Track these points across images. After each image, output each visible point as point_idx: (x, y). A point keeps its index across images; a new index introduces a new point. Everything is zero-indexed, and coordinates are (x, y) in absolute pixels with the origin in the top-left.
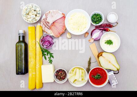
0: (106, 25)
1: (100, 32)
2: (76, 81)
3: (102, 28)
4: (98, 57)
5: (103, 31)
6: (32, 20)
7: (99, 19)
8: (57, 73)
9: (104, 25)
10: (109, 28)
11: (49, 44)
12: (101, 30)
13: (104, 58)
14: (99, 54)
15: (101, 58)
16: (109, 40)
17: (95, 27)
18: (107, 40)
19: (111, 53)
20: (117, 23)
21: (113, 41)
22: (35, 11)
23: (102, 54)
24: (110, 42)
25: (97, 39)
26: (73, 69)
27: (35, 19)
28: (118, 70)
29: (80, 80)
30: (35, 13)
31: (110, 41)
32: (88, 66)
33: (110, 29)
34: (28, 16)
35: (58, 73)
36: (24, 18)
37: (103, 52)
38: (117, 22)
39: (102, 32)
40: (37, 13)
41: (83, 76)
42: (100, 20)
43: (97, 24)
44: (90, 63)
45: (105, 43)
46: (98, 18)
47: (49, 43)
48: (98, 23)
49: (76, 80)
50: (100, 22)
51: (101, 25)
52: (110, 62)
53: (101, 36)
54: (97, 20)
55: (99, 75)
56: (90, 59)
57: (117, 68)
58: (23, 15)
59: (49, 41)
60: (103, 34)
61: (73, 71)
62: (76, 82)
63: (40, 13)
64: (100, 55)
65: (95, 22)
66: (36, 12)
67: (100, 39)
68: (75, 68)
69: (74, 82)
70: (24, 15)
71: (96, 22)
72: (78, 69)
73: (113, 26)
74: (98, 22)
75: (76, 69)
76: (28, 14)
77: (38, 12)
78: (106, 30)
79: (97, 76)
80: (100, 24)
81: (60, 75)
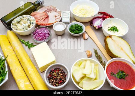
30: (28, 22)
45: (109, 30)
52: (122, 49)
57: (133, 61)
81: (56, 75)
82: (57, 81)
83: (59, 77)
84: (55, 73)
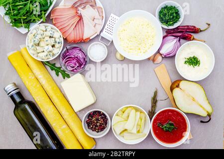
0: (186, 27)
1: (175, 41)
2: (126, 132)
3: (180, 34)
4: (172, 89)
5: (181, 40)
6: (47, 56)
7: (173, 17)
8: (90, 118)
9: (184, 29)
10: (192, 34)
11: (78, 65)
12: (177, 37)
13: (183, 91)
14: (173, 84)
15: (176, 91)
16: (192, 56)
17: (167, 32)
18: (188, 58)
19: (196, 82)
20: (209, 25)
21: (200, 58)
22: (50, 37)
23: (179, 85)
24: (193, 61)
25: (170, 55)
26: (124, 109)
27: (51, 54)
28: (209, 115)
29: (135, 131)
30: (52, 41)
31: (194, 58)
32: (152, 107)
33: (194, 35)
34: (38, 47)
35: (92, 117)
36: (31, 52)
37: (181, 80)
38: (209, 23)
39: (179, 40)
40: (56, 42)
41: (140, 126)
42: (176, 17)
43: (171, 25)
44: (154, 101)
45: (185, 62)
46: (172, 14)
47: (78, 62)
48: (173, 24)
49: (126, 130)
50: (176, 22)
51: (177, 28)
52: (194, 100)
53: (177, 50)
54: (170, 19)
55: (171, 124)
56: (156, 94)
57: (207, 112)
58: (28, 46)
59: (77, 58)
60: (180, 46)
61: (123, 112)
62: (125, 134)
63: (61, 42)
64: (175, 86)
65: (166, 22)
66: (53, 39)
67: (175, 55)
68: (127, 108)
69: (121, 133)
70: (30, 47)
71: (168, 22)
72: (134, 111)
73: (201, 31)
74: (171, 23)
75: (130, 108)
76: (38, 45)
77: (58, 40)
78: (187, 37)
79: (168, 126)
80: (176, 26)
81: (95, 122)
82: (97, 128)
83: (98, 124)
84: (94, 119)
